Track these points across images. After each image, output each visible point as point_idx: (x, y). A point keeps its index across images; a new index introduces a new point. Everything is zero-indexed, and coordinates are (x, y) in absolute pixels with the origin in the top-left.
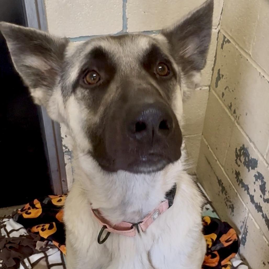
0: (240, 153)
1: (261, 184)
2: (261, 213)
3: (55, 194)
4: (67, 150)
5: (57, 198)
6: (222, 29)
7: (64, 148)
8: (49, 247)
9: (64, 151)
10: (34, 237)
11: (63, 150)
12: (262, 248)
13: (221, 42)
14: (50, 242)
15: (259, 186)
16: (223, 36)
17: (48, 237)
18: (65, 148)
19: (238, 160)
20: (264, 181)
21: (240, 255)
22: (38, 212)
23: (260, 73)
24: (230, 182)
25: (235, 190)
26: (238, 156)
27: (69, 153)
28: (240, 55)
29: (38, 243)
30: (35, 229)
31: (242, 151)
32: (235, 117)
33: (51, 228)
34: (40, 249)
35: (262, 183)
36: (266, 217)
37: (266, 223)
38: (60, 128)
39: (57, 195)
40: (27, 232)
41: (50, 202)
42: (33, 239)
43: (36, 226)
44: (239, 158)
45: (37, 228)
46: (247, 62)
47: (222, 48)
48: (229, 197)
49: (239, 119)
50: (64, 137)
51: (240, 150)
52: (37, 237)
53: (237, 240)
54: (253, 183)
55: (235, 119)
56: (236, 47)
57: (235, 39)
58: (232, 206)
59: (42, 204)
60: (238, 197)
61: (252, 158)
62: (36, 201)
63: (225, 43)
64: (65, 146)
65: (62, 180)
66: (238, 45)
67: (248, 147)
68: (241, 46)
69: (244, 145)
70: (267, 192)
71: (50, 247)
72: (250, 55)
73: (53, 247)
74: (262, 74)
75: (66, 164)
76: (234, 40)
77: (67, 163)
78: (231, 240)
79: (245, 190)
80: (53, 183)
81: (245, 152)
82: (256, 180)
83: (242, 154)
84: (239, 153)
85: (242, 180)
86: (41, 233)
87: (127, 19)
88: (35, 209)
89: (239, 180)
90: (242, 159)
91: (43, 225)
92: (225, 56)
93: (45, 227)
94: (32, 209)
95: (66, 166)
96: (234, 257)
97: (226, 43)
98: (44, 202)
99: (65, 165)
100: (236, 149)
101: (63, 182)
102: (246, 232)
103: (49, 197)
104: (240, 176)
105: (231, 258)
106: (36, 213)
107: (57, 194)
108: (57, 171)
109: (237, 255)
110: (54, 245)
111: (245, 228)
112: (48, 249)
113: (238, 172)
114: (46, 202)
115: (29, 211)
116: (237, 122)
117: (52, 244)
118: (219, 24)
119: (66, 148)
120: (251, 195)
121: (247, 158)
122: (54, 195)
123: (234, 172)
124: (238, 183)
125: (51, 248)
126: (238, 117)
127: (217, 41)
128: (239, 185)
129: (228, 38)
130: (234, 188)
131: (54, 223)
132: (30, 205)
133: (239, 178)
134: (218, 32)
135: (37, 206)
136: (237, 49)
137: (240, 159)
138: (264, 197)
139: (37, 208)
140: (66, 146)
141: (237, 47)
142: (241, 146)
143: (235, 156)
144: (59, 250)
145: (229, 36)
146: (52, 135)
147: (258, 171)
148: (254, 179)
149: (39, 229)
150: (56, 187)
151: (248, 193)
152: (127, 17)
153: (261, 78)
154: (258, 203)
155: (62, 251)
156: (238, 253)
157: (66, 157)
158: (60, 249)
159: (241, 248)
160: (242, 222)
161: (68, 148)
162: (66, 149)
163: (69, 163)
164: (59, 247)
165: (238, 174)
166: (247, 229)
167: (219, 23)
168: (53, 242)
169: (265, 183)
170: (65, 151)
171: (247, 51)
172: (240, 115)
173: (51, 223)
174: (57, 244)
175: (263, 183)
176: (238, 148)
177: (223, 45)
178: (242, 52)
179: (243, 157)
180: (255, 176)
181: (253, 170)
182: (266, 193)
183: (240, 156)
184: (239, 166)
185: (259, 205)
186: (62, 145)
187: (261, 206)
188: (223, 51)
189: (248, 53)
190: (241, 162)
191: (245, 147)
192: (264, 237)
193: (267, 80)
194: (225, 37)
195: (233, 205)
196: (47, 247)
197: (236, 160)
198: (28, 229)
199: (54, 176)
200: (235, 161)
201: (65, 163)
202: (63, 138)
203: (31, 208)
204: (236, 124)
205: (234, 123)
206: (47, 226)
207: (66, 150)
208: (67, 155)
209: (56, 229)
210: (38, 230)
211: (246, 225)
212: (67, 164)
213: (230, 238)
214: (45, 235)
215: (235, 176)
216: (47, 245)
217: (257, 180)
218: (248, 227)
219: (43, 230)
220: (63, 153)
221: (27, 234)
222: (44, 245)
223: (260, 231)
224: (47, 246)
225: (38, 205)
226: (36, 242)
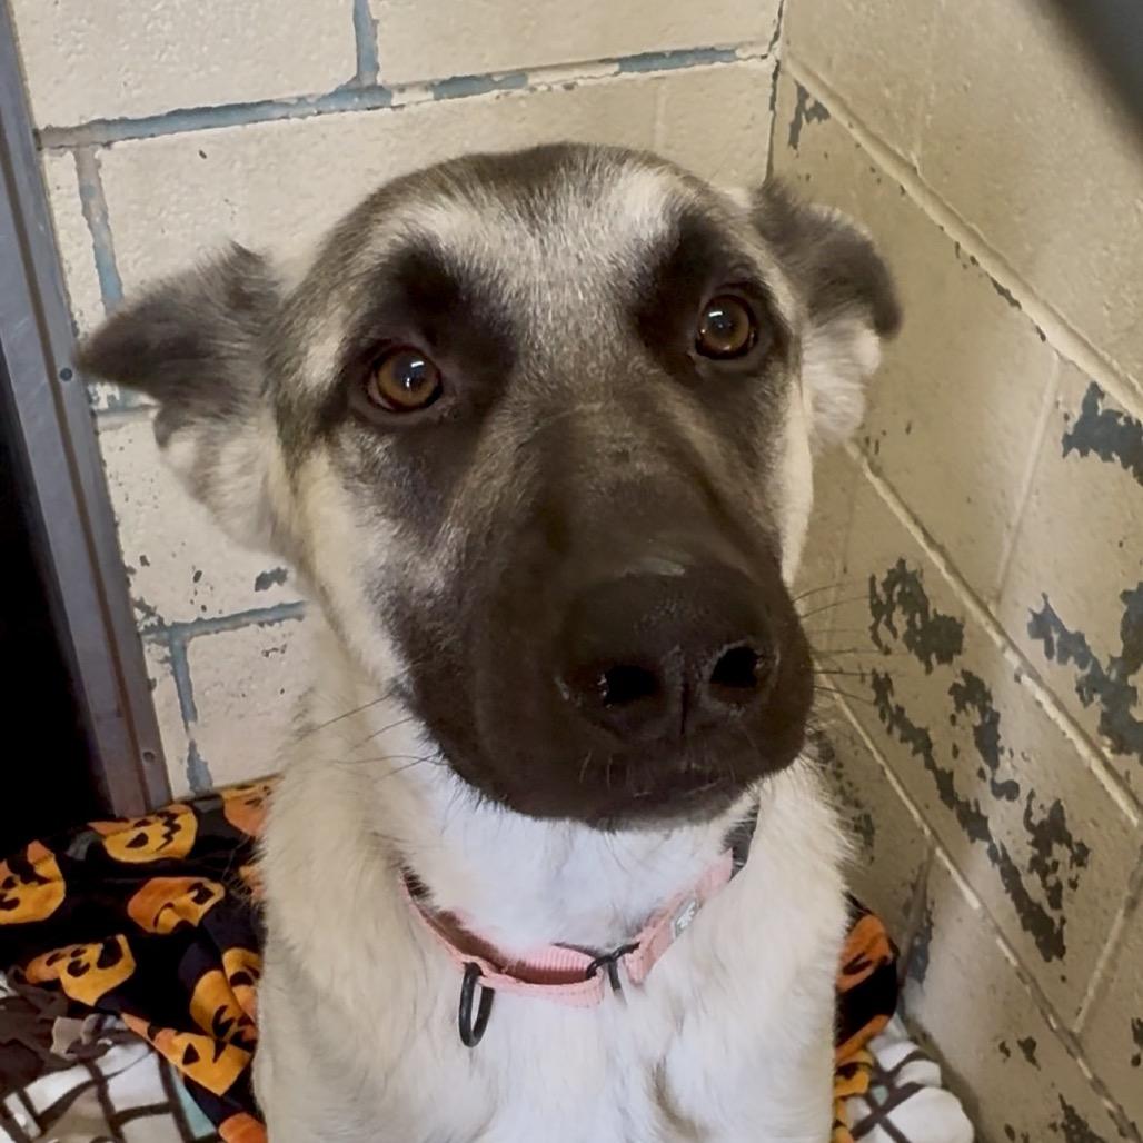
0: (890, 597)
1: (978, 722)
2: (986, 845)
3: (117, 815)
4: (156, 623)
5: (126, 831)
6: (791, 55)
7: (138, 614)
8: (109, 1042)
9: (142, 629)
10: (40, 1004)
11: (136, 622)
12: (993, 988)
13: (788, 113)
14: (110, 1022)
15: (971, 731)
16: (795, 88)
17: (100, 1000)
18: (144, 614)
19: (882, 628)
20: (990, 708)
21: (907, 1022)
22: (49, 896)
23: (958, 246)
24: (854, 721)
25: (876, 754)
26: (880, 610)
27: (165, 635)
28: (873, 170)
29: (61, 1023)
30: (41, 970)
31: (898, 589)
32: (863, 444)
33: (108, 959)
34: (68, 1051)
35: (983, 716)
36: (1006, 857)
37: (1006, 885)
38: (116, 525)
39: (125, 820)
40: (9, 984)
41: (97, 850)
42: (38, 1011)
43: (47, 957)
44: (884, 618)
45: (50, 963)
46: (904, 199)
47: (794, 142)
48: (850, 784)
49: (877, 450)
50: (137, 565)
51: (889, 586)
52: (53, 999)
53: (889, 962)
54: (947, 722)
55: (864, 452)
56: (850, 136)
57: (848, 98)
58: (863, 824)
59: (64, 863)
60: (888, 782)
61: (940, 612)
62: (35, 851)
63: (803, 117)
64: (141, 605)
65: (143, 750)
66: (862, 125)
67: (922, 571)
68: (875, 128)
69: (902, 563)
70: (1007, 753)
71: (110, 1038)
72: (915, 169)
73: (125, 1038)
74: (968, 249)
75: (154, 680)
76: (844, 107)
77: (158, 679)
78: (867, 964)
79: (915, 752)
80: (106, 767)
81: (907, 590)
82: (960, 706)
83: (895, 598)
84: (884, 598)
85: (900, 710)
86: (67, 980)
87: (375, 23)
88: (35, 883)
89: (890, 709)
90: (900, 619)
91: (71, 949)
92: (808, 177)
93: (84, 958)
94: (20, 884)
95: (155, 694)
96: (882, 1032)
97: (808, 120)
98: (71, 852)
99: (150, 685)
100: (873, 580)
101: (146, 764)
102: (926, 924)
103: (92, 829)
104: (892, 694)
105: (871, 1037)
106: (40, 900)
107: (127, 816)
108: (119, 713)
109: (893, 1026)
110: (130, 1030)
111: (923, 907)
112: (106, 1048)
113: (882, 676)
114: (78, 850)
115: (11, 894)
116: (871, 465)
117: (119, 1026)
118: (776, 36)
119: (149, 612)
120: (943, 771)
121: (918, 616)
122: (111, 818)
123: (869, 679)
124: (887, 724)
125: (116, 1043)
126: (873, 445)
127: (771, 114)
128: (890, 730)
129: (816, 94)
130: (871, 747)
131: (121, 939)
132: (12, 867)
133: (887, 703)
134: (772, 70)
135: (41, 871)
136: (858, 145)
137: (889, 623)
138: (994, 774)
139: (43, 881)
140: (147, 603)
141: (856, 134)
142: (893, 565)
143: (869, 612)
144: (152, 1049)
145: (823, 86)
146: (84, 561)
147: (967, 669)
148: (950, 704)
149: (60, 969)
150: (117, 782)
151: (930, 764)
152: (374, 17)
153: (965, 266)
154: (972, 803)
155: (163, 1052)
156: (896, 1015)
157: (149, 651)
158: (157, 1047)
159: (910, 991)
160: (908, 886)
161: (158, 612)
162: (147, 617)
163: (166, 675)
164: (152, 1034)
165: (882, 686)
166: (930, 913)
167: (774, 30)
168: (125, 1016)
169: (995, 718)
170: (146, 627)
171: (899, 151)
172: (884, 433)
173: (109, 938)
174: (140, 1026)
175: (987, 720)
176: (882, 576)
177: (795, 127)
178: (879, 159)
179: (904, 613)
180: (954, 690)
181: (945, 667)
182: (1001, 758)
183: (891, 607)
184: (887, 652)
185: (973, 809)
186: (131, 604)
187: (983, 812)
188: (798, 156)
189: (907, 159)
190: (894, 632)
191: (910, 567)
192: (1000, 942)
193: (987, 274)
194: (803, 94)
195: (867, 818)
196: (101, 1041)
197: (874, 628)
198: (12, 971)
199: (107, 739)
200: (870, 634)
201: (151, 677)
202: (133, 571)
203: (17, 878)
204: (869, 475)
205: (861, 470)
206: (92, 952)
207: (148, 623)
208: (154, 645)
209: (133, 964)
210: (57, 972)
211: (925, 896)
212: (158, 683)
213: (859, 957)
214: (87, 989)
215: (873, 695)
216: (98, 1031)
217: (964, 708)
218: (933, 903)
219: (75, 970)
220: (138, 635)
221: (12, 992)
222: (86, 1033)
223: (984, 918)
224: (100, 1038)
225: (48, 867)
226: (52, 1023)
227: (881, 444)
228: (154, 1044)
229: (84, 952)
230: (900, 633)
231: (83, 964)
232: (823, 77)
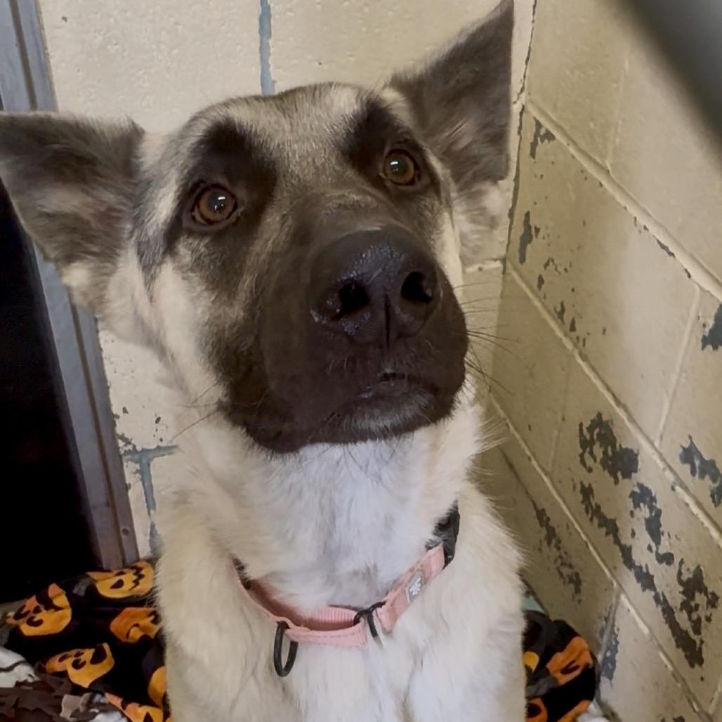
0: (592, 436)
1: (647, 515)
2: (653, 593)
3: (105, 567)
4: (131, 449)
5: (109, 578)
6: (532, 102)
7: (121, 443)
8: (97, 711)
9: (122, 452)
10: (53, 685)
11: (119, 448)
12: (656, 684)
13: (529, 138)
14: (98, 698)
15: (644, 522)
16: (534, 123)
17: (92, 684)
18: (124, 443)
19: (587, 456)
20: (655, 507)
21: (601, 705)
22: (62, 618)
23: (635, 218)
24: (567, 512)
25: (582, 535)
26: (586, 444)
27: (137, 457)
28: (582, 171)
29: (67, 699)
30: (55, 664)
31: (597, 431)
32: (576, 340)
33: (98, 658)
34: (71, 716)
35: (651, 512)
36: (665, 601)
37: (665, 618)
38: (108, 388)
39: (109, 571)
40: (35, 674)
41: (92, 590)
42: (51, 690)
43: (59, 657)
44: (588, 449)
45: (61, 660)
46: (601, 189)
47: (533, 154)
48: (566, 553)
49: (584, 345)
50: (120, 412)
51: (590, 429)
52: (62, 683)
53: (590, 667)
54: (628, 515)
55: (576, 346)
56: (569, 151)
57: (567, 128)
58: (574, 578)
59: (70, 596)
60: (590, 552)
61: (623, 446)
62: (54, 590)
63: (539, 139)
64: (123, 438)
65: (122, 528)
66: (575, 144)
67: (612, 420)
68: (583, 145)
69: (599, 415)
70: (666, 534)
71: (98, 709)
72: (608, 172)
73: (107, 709)
74: (642, 221)
75: (130, 485)
76: (564, 133)
77: (132, 484)
78: (576, 668)
79: (607, 534)
80: (99, 538)
81: (603, 432)
82: (637, 505)
83: (595, 437)
84: (588, 437)
85: (598, 507)
86: (72, 672)
87: (274, 82)
88: (53, 610)
89: (592, 507)
90: (598, 451)
91: (74, 652)
92: (542, 176)
93: (82, 658)
94: (44, 611)
95: (130, 493)
96: (586, 711)
97: (542, 141)
98: (75, 591)
99: (127, 487)
100: (581, 425)
101: (124, 537)
102: (614, 643)
103: (88, 576)
104: (593, 497)
105: (578, 715)
106: (55, 620)
107: (111, 568)
108: (108, 505)
109: (592, 707)
110: (110, 704)
111: (612, 632)
112: (95, 715)
113: (587, 486)
114: (80, 590)
115: (38, 617)
116: (581, 354)
117: (102, 701)
118: (522, 90)
119: (128, 442)
120: (625, 546)
121: (609, 449)
122: (101, 570)
123: (579, 487)
124: (590, 515)
125: (102, 711)
126: (581, 340)
127: (519, 137)
128: (591, 520)
129: (547, 125)
130: (579, 529)
131: (106, 646)
132: (38, 600)
133: (590, 503)
134: (520, 110)
135: (57, 602)
136: (573, 157)
137: (591, 453)
138: (657, 548)
139: (58, 609)
140: (126, 436)
141: (572, 150)
142: (593, 416)
143: (579, 445)
144: (123, 715)
145: (551, 120)
146: (88, 409)
147: (640, 482)
148: (630, 504)
149: (67, 665)
150: (105, 548)
151: (617, 541)
152: (273, 78)
153: (640, 231)
154: (644, 566)
155: (129, 716)
156: (594, 700)
157: (127, 466)
158: (127, 714)
159: (605, 686)
160: (603, 619)
161: (133, 442)
162: (125, 445)
163: (137, 481)
164: (124, 707)
165: (587, 492)
166: (617, 636)
167: (521, 86)
168: (107, 695)
169: (659, 513)
170: (125, 451)
171: (599, 160)
172: (589, 334)
173: (98, 645)
174: (117, 701)
175: (653, 514)
176: (587, 424)
177: (534, 145)
178: (586, 165)
179: (600, 446)
180: (633, 494)
181: (626, 481)
182: (662, 537)
183: (592, 442)
184: (590, 470)
185: (645, 570)
186: (116, 437)
187: (651, 572)
188: (535, 162)
189: (603, 165)
190: (595, 460)
191: (605, 418)
192: (662, 655)
193: (654, 236)
194: (539, 125)
195: (577, 575)
196: (92, 710)
197: (582, 456)
198: (37, 665)
199: (100, 521)
200: (579, 459)
201: (128, 482)
202: (118, 417)
203: (42, 608)
204: (580, 361)
205: (573, 357)
206: (88, 654)
207: (126, 449)
208: (130, 462)
209: (113, 661)
210: (65, 666)
211: (613, 625)
212: (132, 486)
213: (573, 662)
214: (83, 678)
215: (581, 497)
216: (90, 704)
217: (639, 506)
218: (618, 630)
219: (77, 665)
220: (121, 457)
221: (37, 679)
222: (83, 705)
223: (651, 640)
224: (91, 708)
225: (61, 600)
226: (61, 698)
227: (587, 341)
228: (125, 712)
229: (83, 654)
230: (598, 460)
231: (82, 661)
232: (553, 116)
